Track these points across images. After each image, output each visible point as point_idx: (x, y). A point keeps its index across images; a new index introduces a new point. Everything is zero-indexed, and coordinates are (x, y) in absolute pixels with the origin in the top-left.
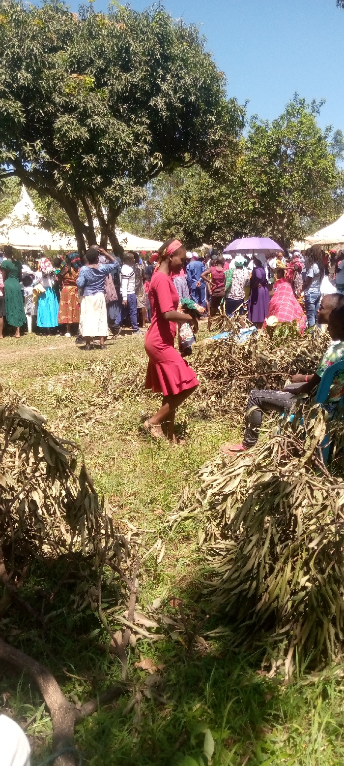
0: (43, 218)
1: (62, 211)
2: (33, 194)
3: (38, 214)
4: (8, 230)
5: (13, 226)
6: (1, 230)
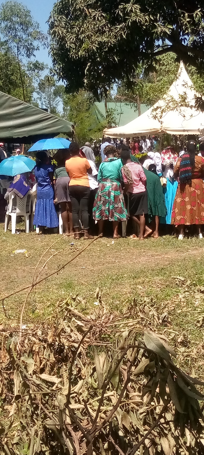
3: (196, 93)
4: (162, 113)
5: (168, 108)
6: (154, 113)
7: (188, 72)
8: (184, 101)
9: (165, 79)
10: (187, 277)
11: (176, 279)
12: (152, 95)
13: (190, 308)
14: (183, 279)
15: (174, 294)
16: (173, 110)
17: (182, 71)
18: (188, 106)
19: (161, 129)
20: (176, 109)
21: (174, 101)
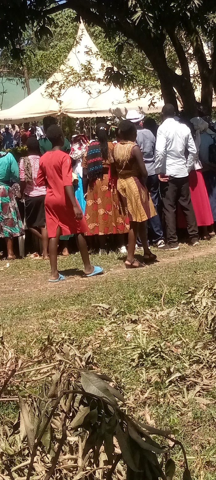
0: (112, 69)
1: (139, 55)
2: (97, 32)
3: (104, 62)
4: (60, 90)
5: (68, 83)
6: (50, 90)
7: (92, 35)
8: (88, 73)
9: (62, 44)
10: (112, 303)
11: (98, 308)
12: (45, 66)
13: (120, 343)
14: (107, 307)
15: (97, 327)
16: (75, 85)
17: (83, 33)
18: (95, 79)
19: (60, 111)
20: (78, 84)
21: (76, 73)
